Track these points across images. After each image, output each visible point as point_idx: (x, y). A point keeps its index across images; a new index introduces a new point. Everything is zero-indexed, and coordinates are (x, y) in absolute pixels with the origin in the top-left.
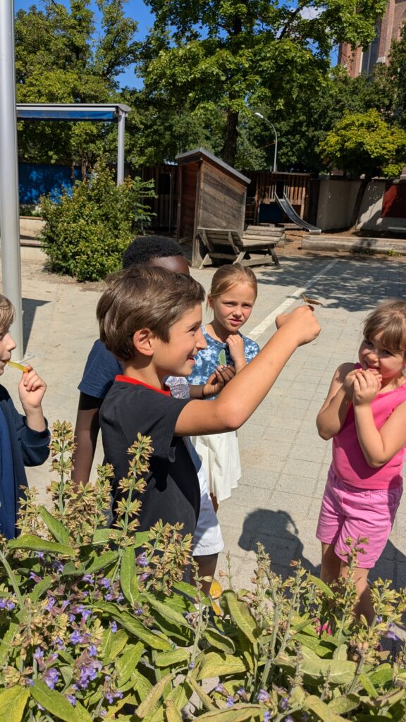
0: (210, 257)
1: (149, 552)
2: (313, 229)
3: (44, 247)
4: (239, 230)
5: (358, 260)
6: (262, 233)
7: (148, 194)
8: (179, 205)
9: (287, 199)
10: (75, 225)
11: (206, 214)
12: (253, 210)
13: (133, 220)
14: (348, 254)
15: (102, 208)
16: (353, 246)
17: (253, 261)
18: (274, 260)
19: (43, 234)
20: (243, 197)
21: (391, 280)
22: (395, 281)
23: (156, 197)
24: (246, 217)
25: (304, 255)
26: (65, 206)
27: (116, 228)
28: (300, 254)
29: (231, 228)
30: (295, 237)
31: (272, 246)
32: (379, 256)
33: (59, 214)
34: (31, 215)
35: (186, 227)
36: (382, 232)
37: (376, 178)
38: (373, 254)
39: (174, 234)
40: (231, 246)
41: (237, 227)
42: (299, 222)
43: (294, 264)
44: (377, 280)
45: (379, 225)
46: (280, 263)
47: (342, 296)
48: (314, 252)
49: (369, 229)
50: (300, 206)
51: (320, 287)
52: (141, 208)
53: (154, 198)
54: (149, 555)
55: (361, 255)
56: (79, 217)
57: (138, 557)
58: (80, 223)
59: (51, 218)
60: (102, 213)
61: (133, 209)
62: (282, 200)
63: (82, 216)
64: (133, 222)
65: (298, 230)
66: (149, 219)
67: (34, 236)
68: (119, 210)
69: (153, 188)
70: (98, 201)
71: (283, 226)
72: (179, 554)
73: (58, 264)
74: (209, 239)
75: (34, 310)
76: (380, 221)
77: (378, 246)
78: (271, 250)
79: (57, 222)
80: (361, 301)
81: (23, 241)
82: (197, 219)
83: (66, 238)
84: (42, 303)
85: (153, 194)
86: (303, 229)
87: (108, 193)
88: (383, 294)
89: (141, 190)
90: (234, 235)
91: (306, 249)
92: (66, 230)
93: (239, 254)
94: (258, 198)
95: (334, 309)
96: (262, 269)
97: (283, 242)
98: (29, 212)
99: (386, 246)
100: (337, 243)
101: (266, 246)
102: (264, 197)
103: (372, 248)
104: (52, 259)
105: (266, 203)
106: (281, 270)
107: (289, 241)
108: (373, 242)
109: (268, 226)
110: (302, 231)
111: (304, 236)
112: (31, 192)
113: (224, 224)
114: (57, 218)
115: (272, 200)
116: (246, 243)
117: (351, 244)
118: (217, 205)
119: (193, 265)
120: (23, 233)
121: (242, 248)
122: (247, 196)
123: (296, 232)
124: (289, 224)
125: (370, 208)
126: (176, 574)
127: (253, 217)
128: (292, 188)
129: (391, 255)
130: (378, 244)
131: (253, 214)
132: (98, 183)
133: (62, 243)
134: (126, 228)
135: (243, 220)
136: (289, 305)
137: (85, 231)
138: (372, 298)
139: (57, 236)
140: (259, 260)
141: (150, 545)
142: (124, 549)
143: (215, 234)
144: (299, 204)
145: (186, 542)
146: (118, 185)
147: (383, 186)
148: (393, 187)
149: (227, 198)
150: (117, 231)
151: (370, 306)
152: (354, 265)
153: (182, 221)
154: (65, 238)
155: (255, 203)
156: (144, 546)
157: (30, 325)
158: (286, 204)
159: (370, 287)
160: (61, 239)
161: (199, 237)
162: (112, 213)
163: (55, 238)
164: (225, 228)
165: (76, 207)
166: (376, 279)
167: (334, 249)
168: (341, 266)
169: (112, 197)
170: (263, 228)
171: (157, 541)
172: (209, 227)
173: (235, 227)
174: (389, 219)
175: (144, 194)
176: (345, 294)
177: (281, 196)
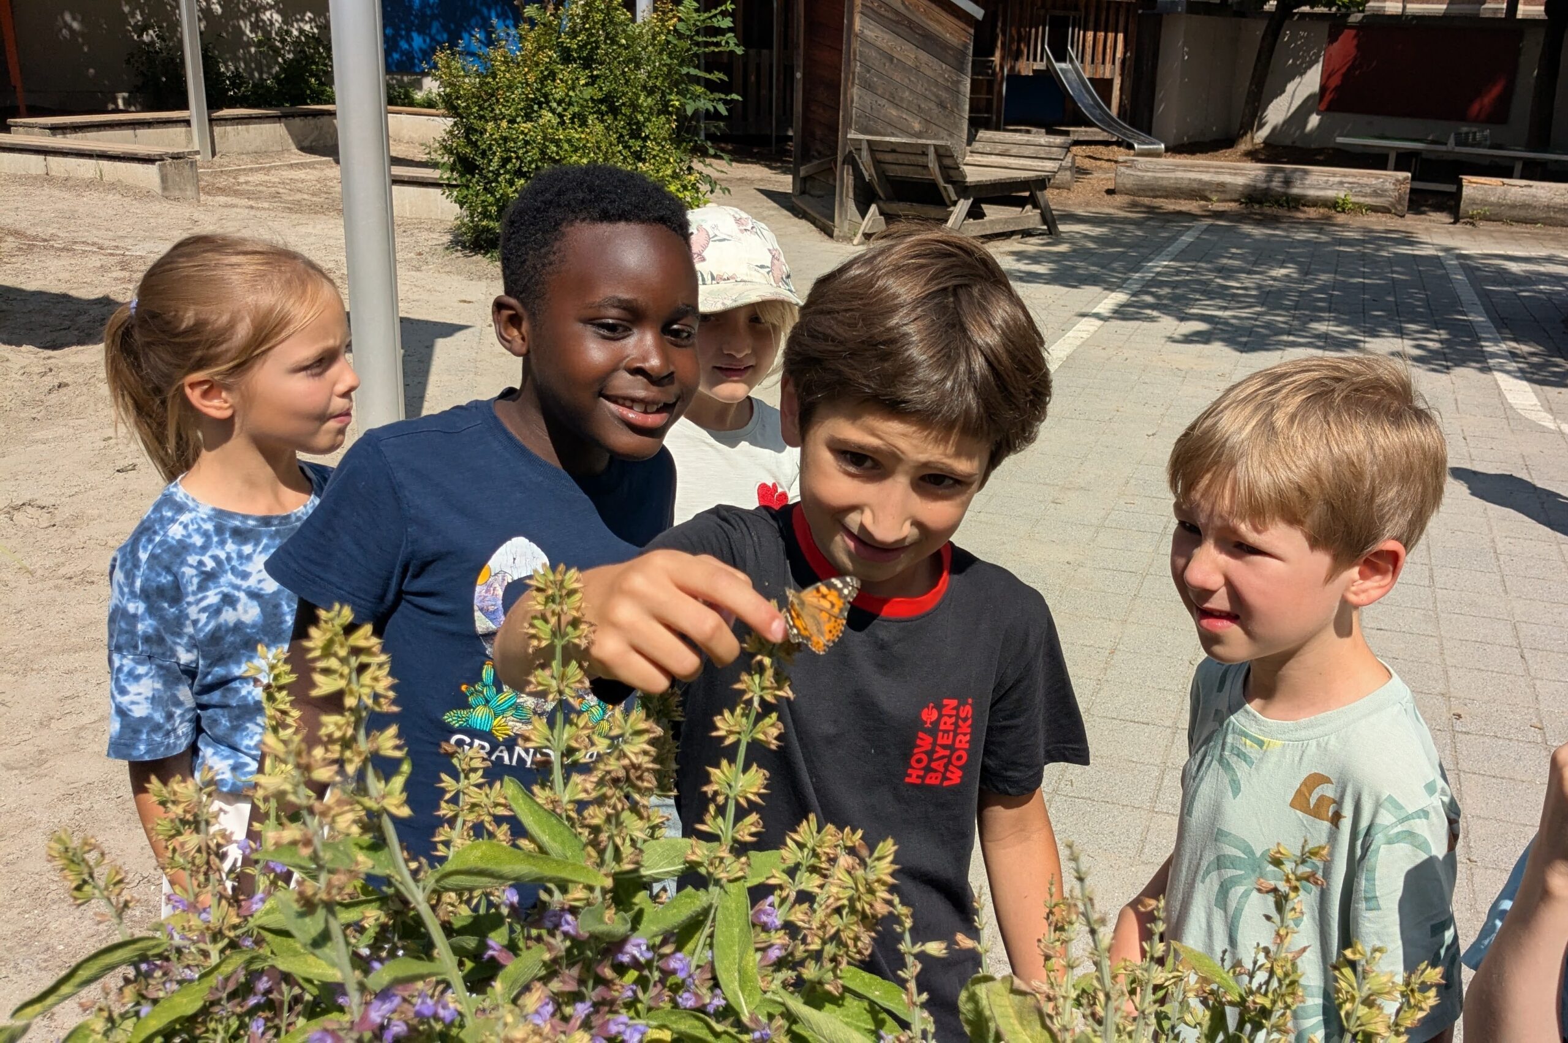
0: (882, 213)
1: (784, 894)
2: (1144, 143)
3: (449, 186)
4: (957, 142)
5: (1259, 223)
6: (1014, 150)
7: (718, 44)
8: (799, 75)
9: (1077, 63)
10: (529, 125)
11: (869, 98)
12: (990, 91)
13: (680, 112)
14: (1233, 206)
15: (600, 82)
16: (1246, 186)
17: (992, 222)
18: (1044, 221)
19: (448, 150)
20: (964, 54)
21: (1343, 274)
22: (1352, 277)
23: (739, 51)
24: (971, 111)
25: (1121, 208)
26: (504, 77)
27: (635, 134)
28: (1112, 207)
29: (936, 137)
30: (1099, 163)
31: (1041, 183)
32: (1312, 213)
33: (486, 97)
34: (412, 103)
35: (819, 133)
36: (1320, 151)
37: (1306, 9)
38: (1297, 209)
39: (788, 153)
40: (933, 185)
41: (951, 135)
42: (1107, 123)
43: (1096, 231)
44: (1307, 274)
45: (1312, 131)
46: (1062, 228)
47: (1219, 313)
48: (1146, 201)
49: (1288, 142)
50: (1110, 82)
51: (1165, 291)
52: (697, 80)
53: (732, 52)
54: (783, 901)
55: (1267, 210)
56: (540, 104)
57: (757, 908)
58: (541, 121)
59: (468, 107)
60: (599, 95)
61: (680, 84)
62: (1063, 65)
63: (547, 102)
64: (682, 117)
65: (1106, 143)
66: (722, 109)
67: (424, 158)
68: (644, 87)
69: (730, 30)
70: (587, 63)
71: (1067, 133)
72: (862, 889)
73: (487, 230)
74: (877, 163)
75: (430, 347)
76: (1314, 120)
77: (1312, 187)
78: (1039, 193)
79: (481, 117)
80: (1268, 325)
81: (399, 171)
82: (846, 110)
83: (508, 160)
84: (448, 330)
85: (731, 43)
86: (1119, 144)
87: (614, 42)
88: (1322, 310)
89: (698, 33)
90: (943, 155)
91: (1127, 192)
92: (505, 139)
93: (955, 203)
94: (1003, 58)
95: (1200, 347)
96: (1014, 244)
97: (1067, 175)
98: (407, 95)
99: (1331, 187)
100: (1206, 177)
101: (1025, 184)
102: (1017, 55)
103: (1295, 191)
104: (472, 216)
105: (1024, 73)
106: (1063, 248)
107: (1082, 172)
108: (1298, 175)
109: (1028, 132)
110: (1115, 148)
111: (1121, 159)
112: (409, 40)
113: (917, 126)
114: (481, 108)
115: (1040, 66)
116: (973, 175)
117: (1240, 180)
118: (897, 77)
119: (836, 232)
120: (397, 151)
121: (964, 189)
122: (975, 53)
123: (1101, 148)
124: (1083, 129)
125: (1290, 87)
126: (856, 939)
127: (988, 110)
128: (1090, 35)
129: (1343, 211)
130: (1310, 180)
131: (989, 102)
132: (585, 18)
133: (497, 174)
134: (664, 133)
135: (966, 115)
136: (1085, 336)
137: (557, 143)
138: (1294, 317)
139: (484, 154)
140: (1006, 222)
141: (785, 877)
142: (722, 887)
143: (893, 151)
144: (1108, 76)
145: (879, 859)
146: (639, 20)
147: (1324, 28)
148: (1348, 34)
149: (924, 56)
150: (640, 143)
151: (1291, 338)
152: (1249, 236)
153: (806, 120)
154: (505, 161)
155: (994, 73)
156: (772, 881)
157: (423, 385)
158: (1073, 76)
159: (1290, 290)
160: (494, 165)
161: (851, 160)
162: (624, 94)
163: (479, 161)
164: (919, 135)
165: (531, 78)
166: (1306, 272)
167: (1197, 193)
168: (1215, 238)
169: (624, 53)
170: (1017, 137)
171: (803, 868)
172: (880, 134)
173: (944, 134)
174: (1338, 116)
175: (707, 44)
176: (1225, 308)
177: (1061, 56)
